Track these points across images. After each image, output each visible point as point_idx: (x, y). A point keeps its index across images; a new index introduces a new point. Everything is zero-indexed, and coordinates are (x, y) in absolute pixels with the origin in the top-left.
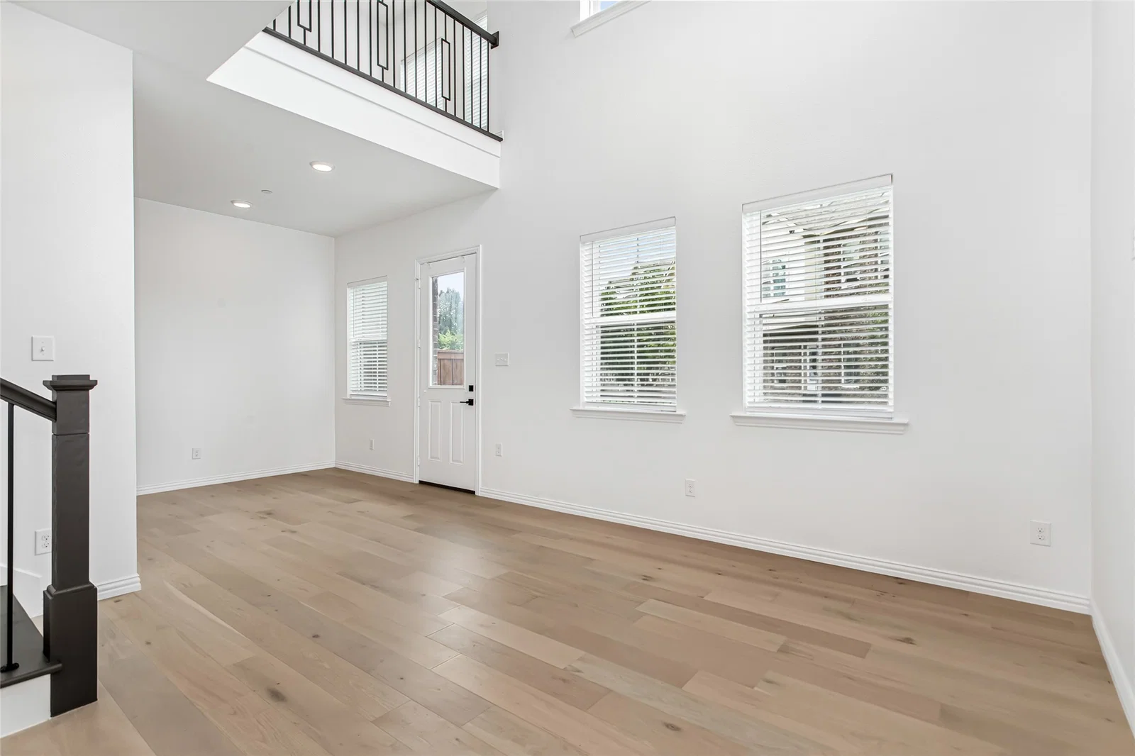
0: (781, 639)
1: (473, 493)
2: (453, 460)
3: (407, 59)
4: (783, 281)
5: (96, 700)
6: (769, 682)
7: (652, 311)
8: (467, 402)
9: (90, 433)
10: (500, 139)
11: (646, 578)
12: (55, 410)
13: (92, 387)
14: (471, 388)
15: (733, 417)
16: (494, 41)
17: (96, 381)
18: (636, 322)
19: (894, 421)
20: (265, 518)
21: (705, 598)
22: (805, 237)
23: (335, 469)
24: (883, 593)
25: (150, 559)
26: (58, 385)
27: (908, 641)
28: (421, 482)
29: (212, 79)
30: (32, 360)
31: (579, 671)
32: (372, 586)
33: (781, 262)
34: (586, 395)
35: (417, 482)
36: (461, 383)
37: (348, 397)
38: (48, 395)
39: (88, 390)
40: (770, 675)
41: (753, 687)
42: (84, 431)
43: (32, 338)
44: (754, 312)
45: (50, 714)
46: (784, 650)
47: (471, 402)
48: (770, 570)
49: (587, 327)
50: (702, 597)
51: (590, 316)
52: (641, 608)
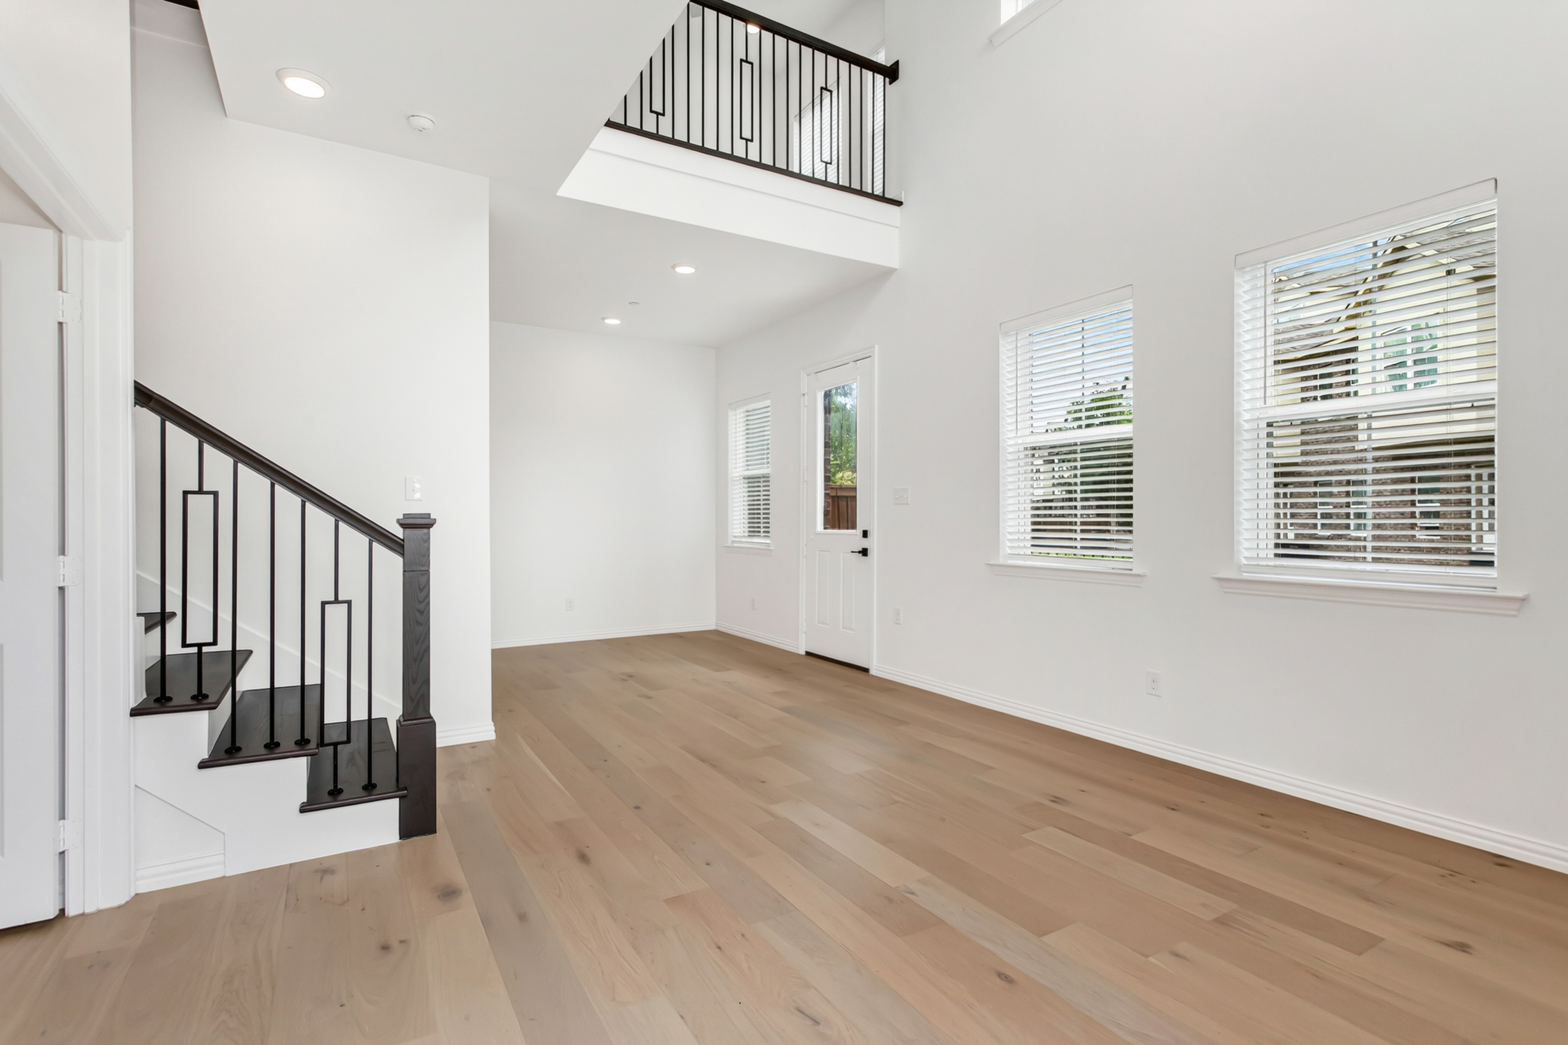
0: (1225, 906)
1: (866, 670)
2: (844, 628)
3: (802, 112)
4: (1433, 360)
5: (436, 832)
6: (1177, 955)
7: (1108, 423)
8: (859, 552)
9: (431, 571)
10: (899, 203)
11: (1056, 800)
12: (403, 546)
13: (431, 525)
14: (865, 534)
15: (1219, 579)
16: (891, 73)
17: (435, 519)
18: (1079, 441)
19: (1499, 593)
20: (626, 680)
21: (1134, 837)
22: (1477, 279)
23: (717, 632)
24: (1454, 873)
25: (510, 711)
26: (407, 524)
27: (1463, 947)
28: (808, 654)
29: (562, 192)
30: (406, 500)
31: (913, 893)
32: (711, 764)
33: (1428, 327)
34: (1009, 544)
35: (804, 653)
36: (854, 527)
37: (729, 545)
38: (399, 532)
39: (429, 528)
40: (1184, 947)
41: (1147, 956)
42: (427, 569)
43: (405, 478)
44: (1259, 419)
45: (398, 837)
46: (1222, 921)
47: (864, 552)
48: (1262, 815)
49: (1011, 450)
50: (1130, 835)
51: (1013, 435)
52: (1028, 836)
